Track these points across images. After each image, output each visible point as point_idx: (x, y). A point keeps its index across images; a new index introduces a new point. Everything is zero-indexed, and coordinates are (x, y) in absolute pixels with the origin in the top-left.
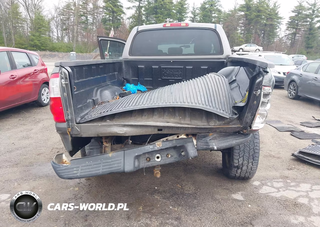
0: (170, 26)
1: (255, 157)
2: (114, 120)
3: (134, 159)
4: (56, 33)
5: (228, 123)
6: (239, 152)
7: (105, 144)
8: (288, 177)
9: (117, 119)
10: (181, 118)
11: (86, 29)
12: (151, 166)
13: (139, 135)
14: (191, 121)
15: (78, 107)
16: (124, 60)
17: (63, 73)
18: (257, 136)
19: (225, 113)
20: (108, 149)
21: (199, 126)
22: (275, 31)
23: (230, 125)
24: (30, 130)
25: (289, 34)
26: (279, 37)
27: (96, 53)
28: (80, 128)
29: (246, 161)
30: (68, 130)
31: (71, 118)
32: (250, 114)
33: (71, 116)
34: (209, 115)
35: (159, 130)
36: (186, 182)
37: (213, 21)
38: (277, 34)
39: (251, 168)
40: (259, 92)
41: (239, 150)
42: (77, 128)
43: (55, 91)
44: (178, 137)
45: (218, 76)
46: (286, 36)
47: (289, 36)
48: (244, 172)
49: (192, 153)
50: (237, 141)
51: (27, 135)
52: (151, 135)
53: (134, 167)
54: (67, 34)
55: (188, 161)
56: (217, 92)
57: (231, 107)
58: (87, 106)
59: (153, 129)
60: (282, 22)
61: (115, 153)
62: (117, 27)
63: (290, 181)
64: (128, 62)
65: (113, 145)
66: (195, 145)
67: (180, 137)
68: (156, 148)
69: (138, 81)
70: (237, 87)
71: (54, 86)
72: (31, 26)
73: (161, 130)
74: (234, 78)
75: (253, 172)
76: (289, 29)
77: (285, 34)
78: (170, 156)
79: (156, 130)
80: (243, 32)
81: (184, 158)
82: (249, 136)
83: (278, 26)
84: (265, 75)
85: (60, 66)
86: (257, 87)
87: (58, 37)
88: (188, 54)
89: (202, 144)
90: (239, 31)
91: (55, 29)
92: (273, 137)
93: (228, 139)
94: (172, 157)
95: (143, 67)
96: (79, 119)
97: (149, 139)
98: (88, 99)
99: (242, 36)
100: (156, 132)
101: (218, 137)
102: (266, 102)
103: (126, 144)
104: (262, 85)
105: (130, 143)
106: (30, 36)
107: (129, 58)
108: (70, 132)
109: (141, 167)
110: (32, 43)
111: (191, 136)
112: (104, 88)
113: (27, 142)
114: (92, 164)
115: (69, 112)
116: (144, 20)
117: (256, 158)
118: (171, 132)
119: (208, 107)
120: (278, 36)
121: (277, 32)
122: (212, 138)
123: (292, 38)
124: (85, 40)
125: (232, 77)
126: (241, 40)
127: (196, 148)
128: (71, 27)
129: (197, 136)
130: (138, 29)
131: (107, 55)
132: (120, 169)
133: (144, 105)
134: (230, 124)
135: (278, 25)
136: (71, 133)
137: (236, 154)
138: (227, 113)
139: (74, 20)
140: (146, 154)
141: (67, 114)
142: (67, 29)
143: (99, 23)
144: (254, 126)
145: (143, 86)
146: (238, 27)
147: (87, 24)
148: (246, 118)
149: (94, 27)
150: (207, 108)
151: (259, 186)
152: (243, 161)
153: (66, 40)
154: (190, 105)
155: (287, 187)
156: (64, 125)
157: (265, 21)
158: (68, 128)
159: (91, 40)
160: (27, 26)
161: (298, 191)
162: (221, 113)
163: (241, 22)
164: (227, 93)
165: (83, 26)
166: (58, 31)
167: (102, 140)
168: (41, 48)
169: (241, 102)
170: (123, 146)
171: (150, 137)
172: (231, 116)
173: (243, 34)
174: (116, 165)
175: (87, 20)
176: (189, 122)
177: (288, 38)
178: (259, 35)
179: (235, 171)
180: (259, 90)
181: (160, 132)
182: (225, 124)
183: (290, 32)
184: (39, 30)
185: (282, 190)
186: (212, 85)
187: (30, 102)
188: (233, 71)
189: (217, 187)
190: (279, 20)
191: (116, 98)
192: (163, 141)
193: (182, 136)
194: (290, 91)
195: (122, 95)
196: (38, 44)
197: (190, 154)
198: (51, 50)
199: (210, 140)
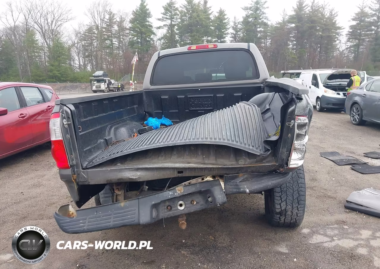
0: (195, 48)
1: (300, 200)
2: (126, 163)
3: (151, 209)
4: (77, 61)
5: (261, 161)
6: (280, 195)
7: (117, 192)
8: (345, 222)
9: (130, 162)
10: (204, 157)
11: (111, 54)
12: (172, 215)
13: (156, 179)
14: (216, 160)
15: (85, 150)
16: (145, 91)
17: (64, 112)
18: (301, 175)
19: (255, 150)
20: (121, 198)
21: (226, 165)
22: (334, 44)
23: (264, 163)
24: (43, 177)
25: (351, 47)
26: (339, 51)
27: (124, 82)
28: (87, 174)
29: (289, 206)
30: (73, 177)
31: (76, 163)
32: (285, 150)
33: (76, 161)
34: (237, 152)
35: (179, 172)
36: (220, 233)
37: (259, 36)
38: (337, 47)
39: (297, 214)
40: (292, 122)
41: (280, 193)
42: (83, 174)
43: (57, 133)
44: (203, 179)
45: (249, 105)
46: (347, 49)
47: (352, 48)
48: (288, 219)
49: (220, 198)
50: (274, 182)
51: (38, 182)
52: (171, 179)
53: (151, 218)
54: (91, 61)
55: (224, 207)
56: (246, 124)
57: (263, 141)
58: (98, 148)
59: (172, 171)
60: (341, 33)
61: (128, 202)
62: (147, 51)
63: (347, 227)
64: (149, 93)
65: (127, 192)
66: (223, 189)
67: (205, 180)
68: (176, 195)
69: (162, 113)
70: (271, 117)
71: (55, 128)
72: (49, 55)
73: (182, 172)
74: (268, 107)
75: (300, 219)
76: (351, 40)
77: (346, 47)
78: (195, 203)
79: (176, 172)
80: (295, 47)
81: (211, 205)
82: (288, 175)
83: (337, 38)
84: (298, 102)
85: (60, 104)
86: (289, 117)
87: (80, 65)
88: (218, 80)
89: (231, 187)
90: (291, 46)
91: (77, 57)
92: (329, 173)
93: (262, 180)
94: (198, 204)
95: (167, 97)
96: (87, 163)
97: (168, 183)
98: (99, 139)
99: (295, 52)
100: (176, 175)
101: (250, 178)
102: (304, 135)
103: (142, 190)
104: (295, 114)
105: (146, 190)
106: (48, 66)
107: (151, 88)
108: (75, 180)
109: (161, 217)
110: (51, 74)
111: (218, 178)
112: (120, 125)
113: (38, 190)
114: (101, 215)
115: (73, 156)
116: (178, 40)
117: (302, 202)
118: (193, 174)
119: (235, 143)
120: (338, 49)
121: (336, 44)
122: (243, 179)
123: (355, 51)
124: (111, 66)
125: (265, 106)
126: (293, 56)
127: (224, 192)
128: (94, 53)
129: (224, 178)
130: (159, 54)
131: (132, 84)
132: (135, 221)
133: (160, 143)
134: (264, 161)
135: (337, 36)
136: (77, 181)
137: (277, 198)
138: (257, 148)
139: (97, 45)
140: (166, 201)
141: (71, 158)
142: (89, 56)
143: (126, 47)
144: (291, 163)
145: (168, 120)
146: (289, 42)
147: (112, 48)
148: (281, 154)
149: (121, 52)
150: (233, 144)
151: (309, 234)
152: (286, 206)
153: (89, 68)
154: (213, 141)
155: (343, 235)
156: (68, 172)
157: (320, 33)
158: (73, 175)
159: (118, 67)
160: (45, 55)
161: (357, 240)
162: (249, 149)
163: (292, 36)
164: (259, 125)
165: (108, 51)
166: (80, 58)
167: (113, 187)
168: (60, 79)
169: (275, 135)
170: (139, 193)
171: (169, 181)
172: (263, 152)
173: (296, 49)
174: (129, 216)
175: (112, 44)
176: (214, 162)
177: (350, 51)
178: (315, 50)
179: (278, 218)
180: (293, 121)
181: (180, 175)
182: (257, 162)
183: (352, 44)
184: (58, 59)
185: (337, 239)
186: (240, 116)
187: (45, 143)
188: (267, 98)
189: (257, 237)
190: (337, 30)
191: (134, 136)
192: (185, 186)
193: (208, 178)
194: (353, 114)
195: (141, 132)
196: (58, 74)
197: (217, 199)
198: (71, 81)
199: (240, 182)
